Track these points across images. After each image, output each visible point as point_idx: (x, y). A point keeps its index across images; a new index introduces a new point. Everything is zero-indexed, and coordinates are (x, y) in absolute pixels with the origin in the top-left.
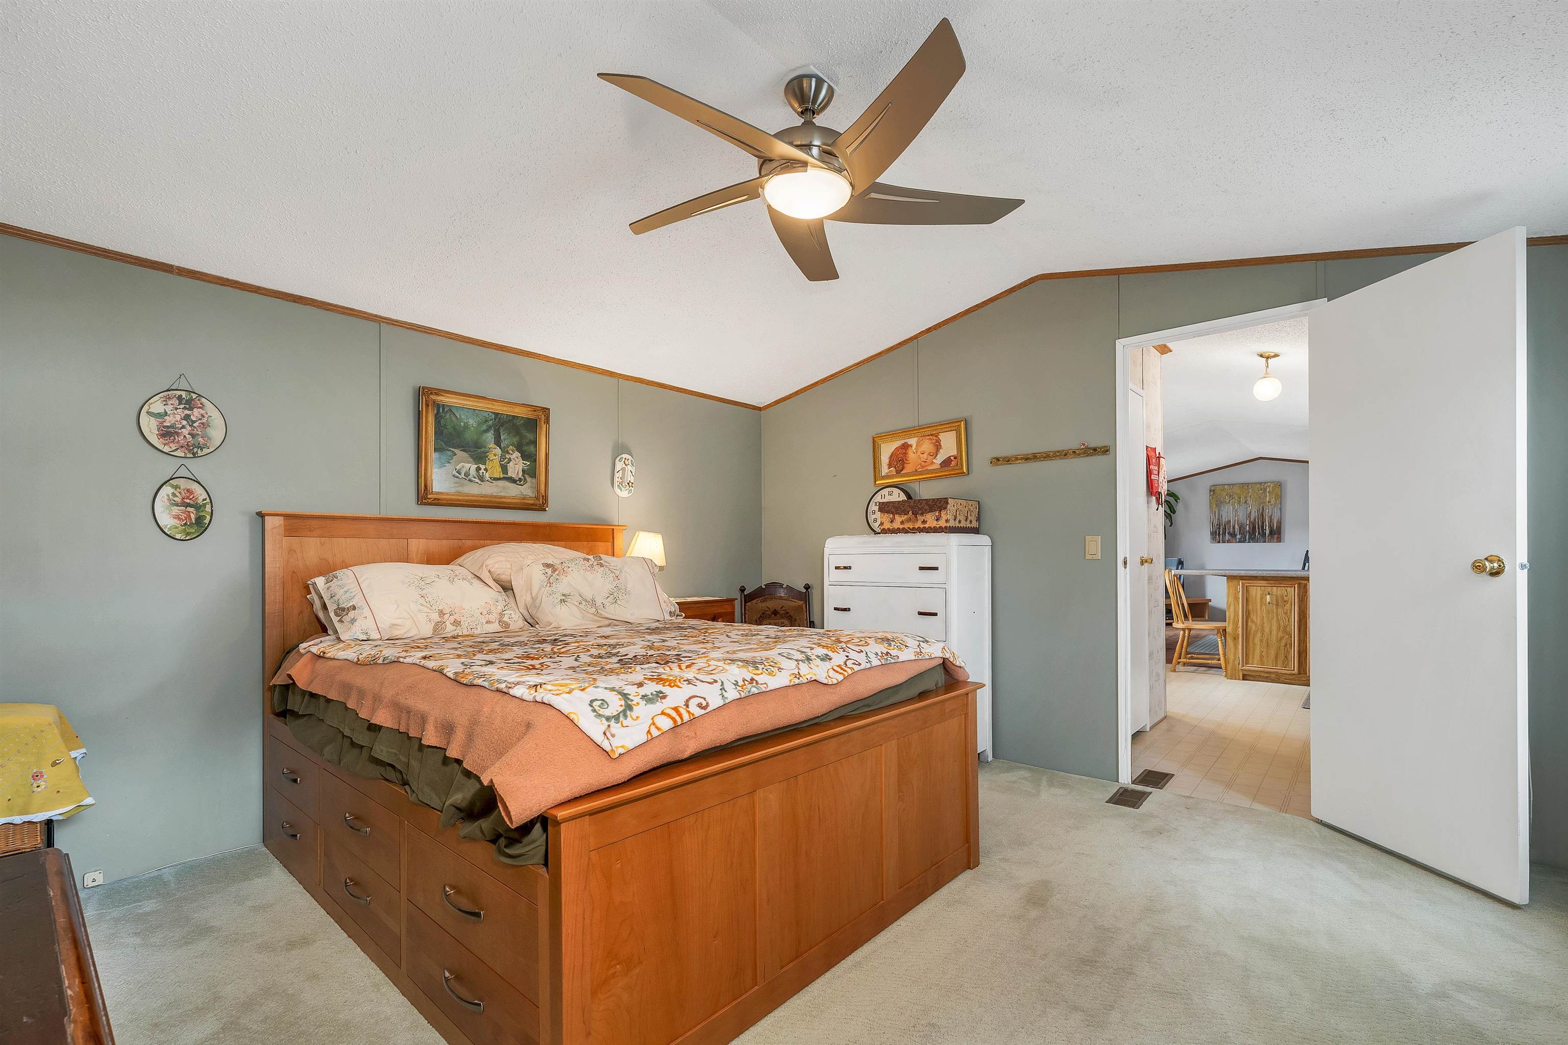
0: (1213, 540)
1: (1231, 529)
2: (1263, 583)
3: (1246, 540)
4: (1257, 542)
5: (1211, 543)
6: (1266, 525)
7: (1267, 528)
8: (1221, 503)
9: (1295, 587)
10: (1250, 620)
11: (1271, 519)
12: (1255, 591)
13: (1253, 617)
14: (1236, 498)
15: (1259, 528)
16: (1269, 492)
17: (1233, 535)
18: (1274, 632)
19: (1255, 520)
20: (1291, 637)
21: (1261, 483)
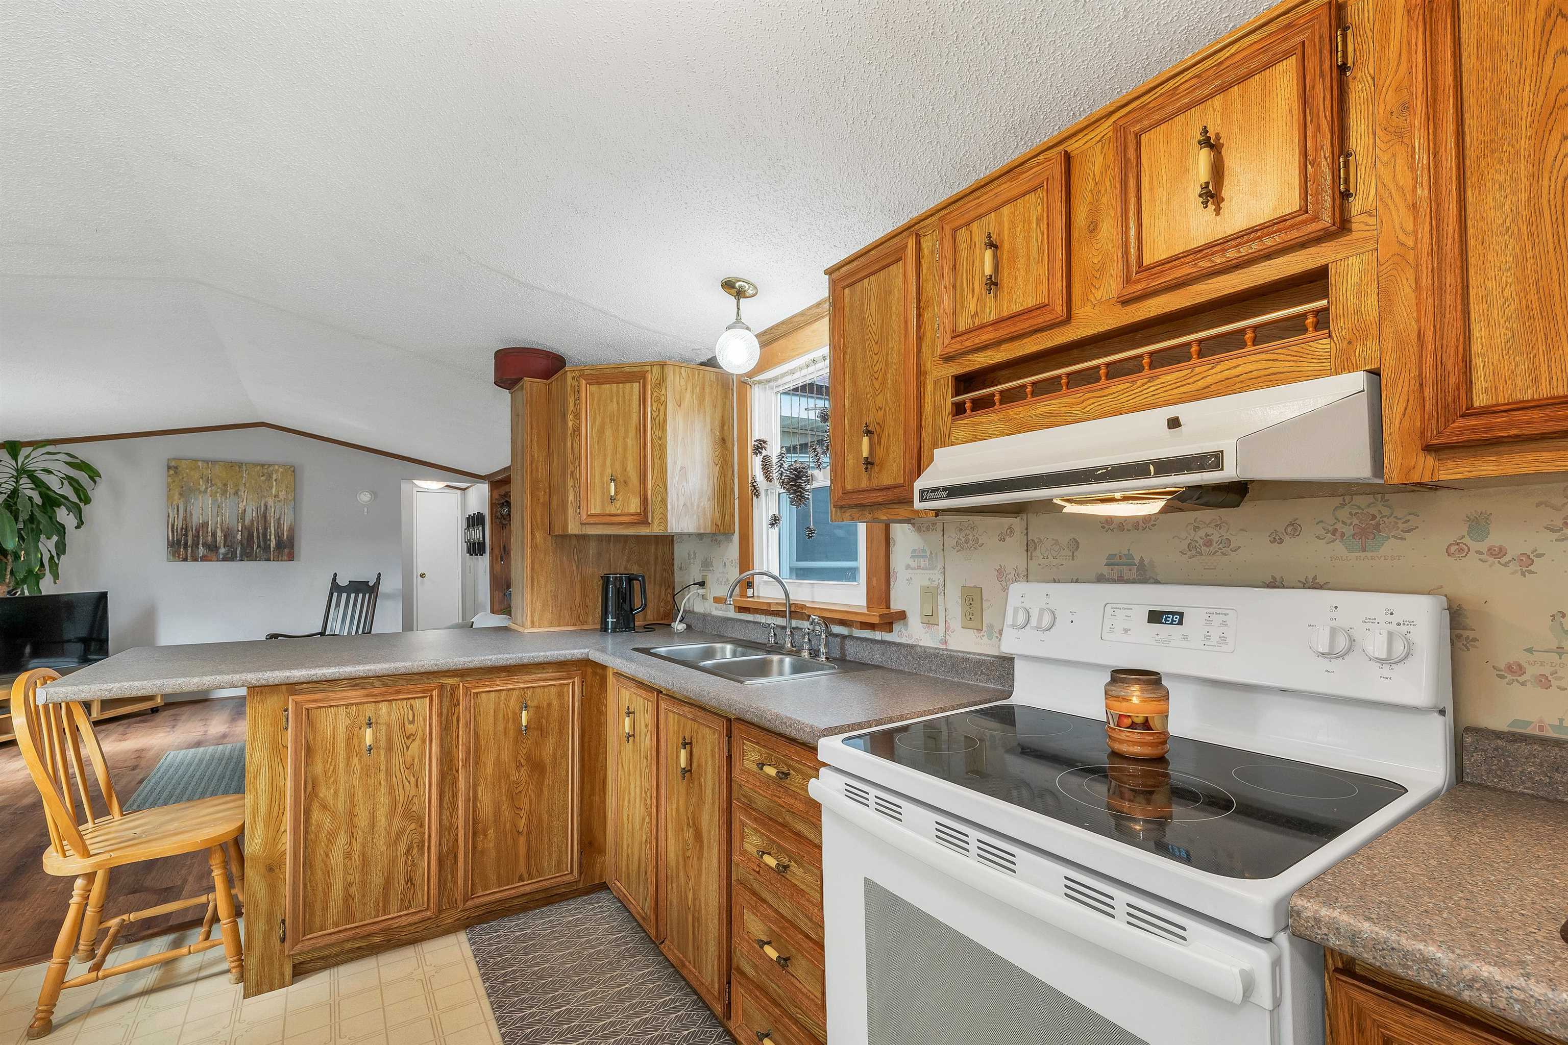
0: (174, 555)
1: (210, 537)
2: (355, 695)
3: (236, 557)
4: (256, 560)
5: (169, 560)
6: (270, 532)
7: (273, 537)
8: (191, 490)
9: (431, 696)
10: (316, 805)
11: (279, 523)
12: (330, 720)
13: (325, 793)
14: (220, 485)
15: (258, 538)
16: (276, 480)
17: (212, 548)
18: (382, 823)
19: (252, 524)
20: (422, 826)
21: (263, 465)
